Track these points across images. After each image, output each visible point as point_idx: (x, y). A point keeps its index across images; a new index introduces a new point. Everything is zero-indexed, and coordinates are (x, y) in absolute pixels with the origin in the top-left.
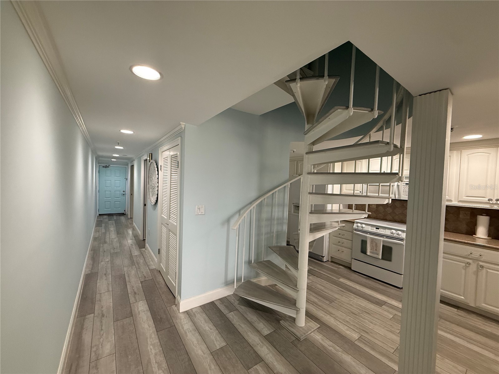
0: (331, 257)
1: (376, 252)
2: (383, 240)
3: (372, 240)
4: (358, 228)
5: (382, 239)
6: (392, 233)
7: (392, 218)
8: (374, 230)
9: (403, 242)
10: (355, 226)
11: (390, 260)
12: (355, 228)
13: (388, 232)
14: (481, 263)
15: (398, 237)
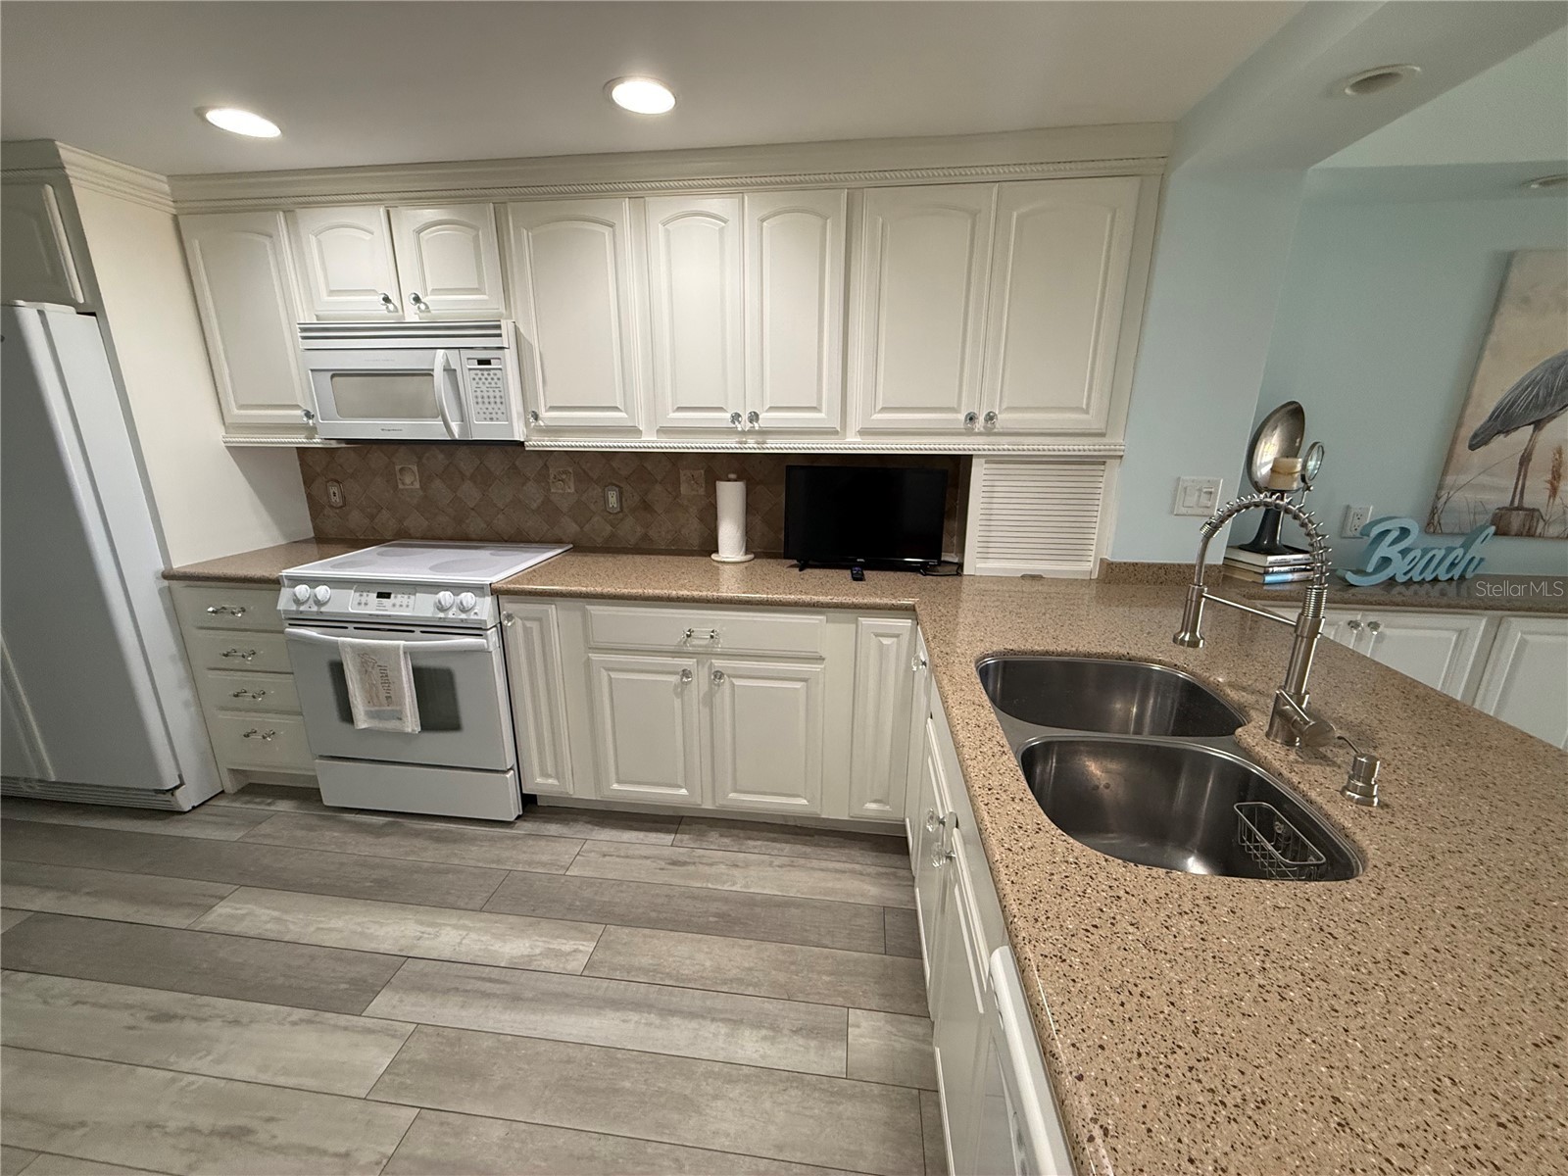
0: (229, 769)
1: (389, 708)
2: (405, 647)
3: (363, 654)
4: (302, 608)
5: (402, 643)
6: (441, 608)
7: (484, 526)
8: (371, 606)
9: (486, 638)
10: (284, 601)
11: (453, 725)
12: (286, 611)
13: (420, 607)
14: (718, 663)
15: (462, 620)
